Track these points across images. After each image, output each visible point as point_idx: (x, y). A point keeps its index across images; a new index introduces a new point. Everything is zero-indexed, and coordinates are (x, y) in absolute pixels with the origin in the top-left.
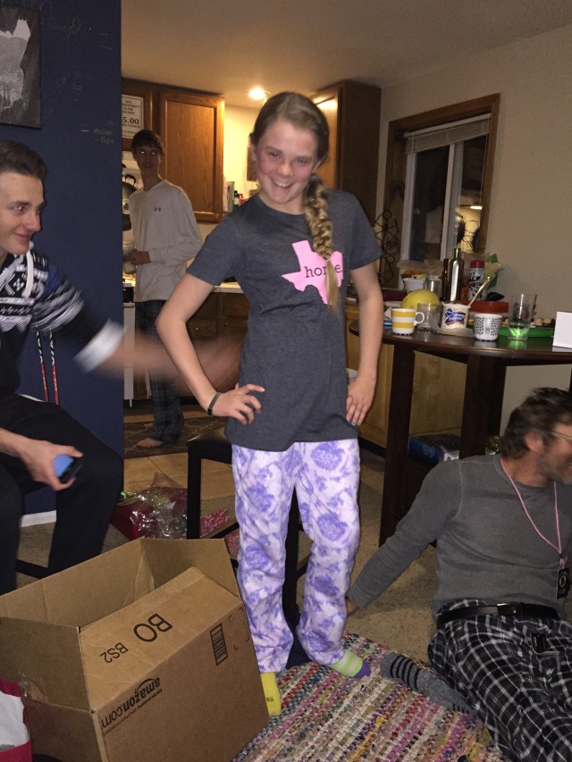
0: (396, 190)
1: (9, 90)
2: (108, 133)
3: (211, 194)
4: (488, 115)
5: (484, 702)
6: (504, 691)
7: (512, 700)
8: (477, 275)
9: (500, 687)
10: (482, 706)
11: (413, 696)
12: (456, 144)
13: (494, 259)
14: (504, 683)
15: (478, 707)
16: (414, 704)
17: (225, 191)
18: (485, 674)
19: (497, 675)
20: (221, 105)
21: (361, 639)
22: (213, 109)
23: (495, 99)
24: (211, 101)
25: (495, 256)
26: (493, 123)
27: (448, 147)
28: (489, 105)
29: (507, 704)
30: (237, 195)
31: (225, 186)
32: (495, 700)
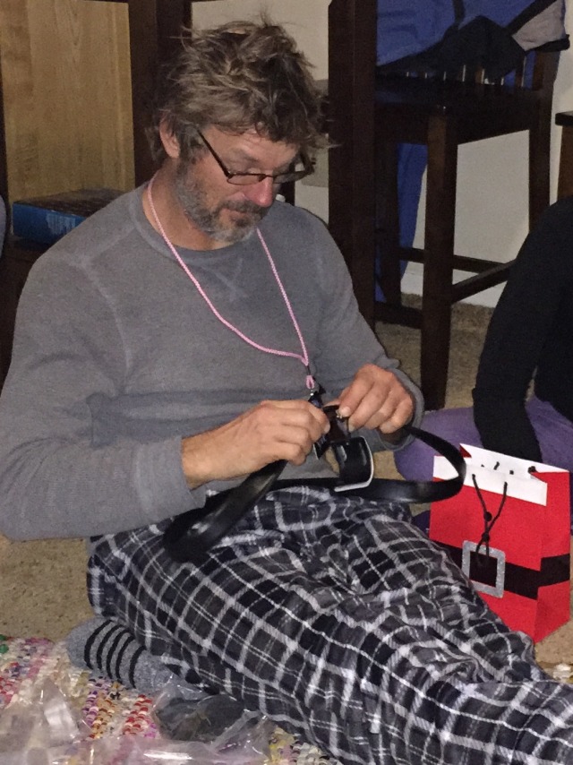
11: (126, 706)
16: (131, 720)
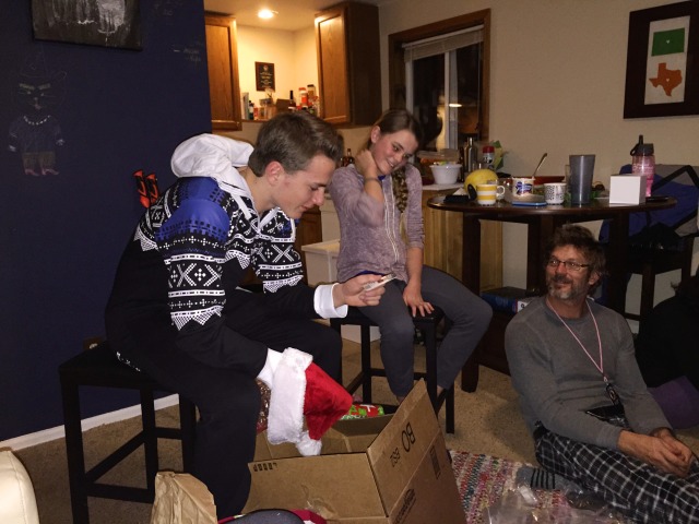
0: (398, 92)
1: (113, 16)
2: (196, 52)
3: (230, 104)
4: (481, 27)
5: (603, 484)
6: (619, 473)
7: (628, 479)
8: (489, 158)
9: (616, 471)
10: (600, 487)
12: (450, 52)
13: (498, 144)
14: (618, 467)
15: (596, 489)
17: (242, 101)
18: (601, 463)
19: (611, 462)
20: (234, 24)
21: (488, 457)
22: (226, 29)
23: (487, 12)
24: (225, 20)
25: (498, 142)
26: (487, 32)
27: (443, 56)
28: (482, 18)
29: (625, 484)
30: (252, 105)
31: (242, 97)
32: (614, 481)
